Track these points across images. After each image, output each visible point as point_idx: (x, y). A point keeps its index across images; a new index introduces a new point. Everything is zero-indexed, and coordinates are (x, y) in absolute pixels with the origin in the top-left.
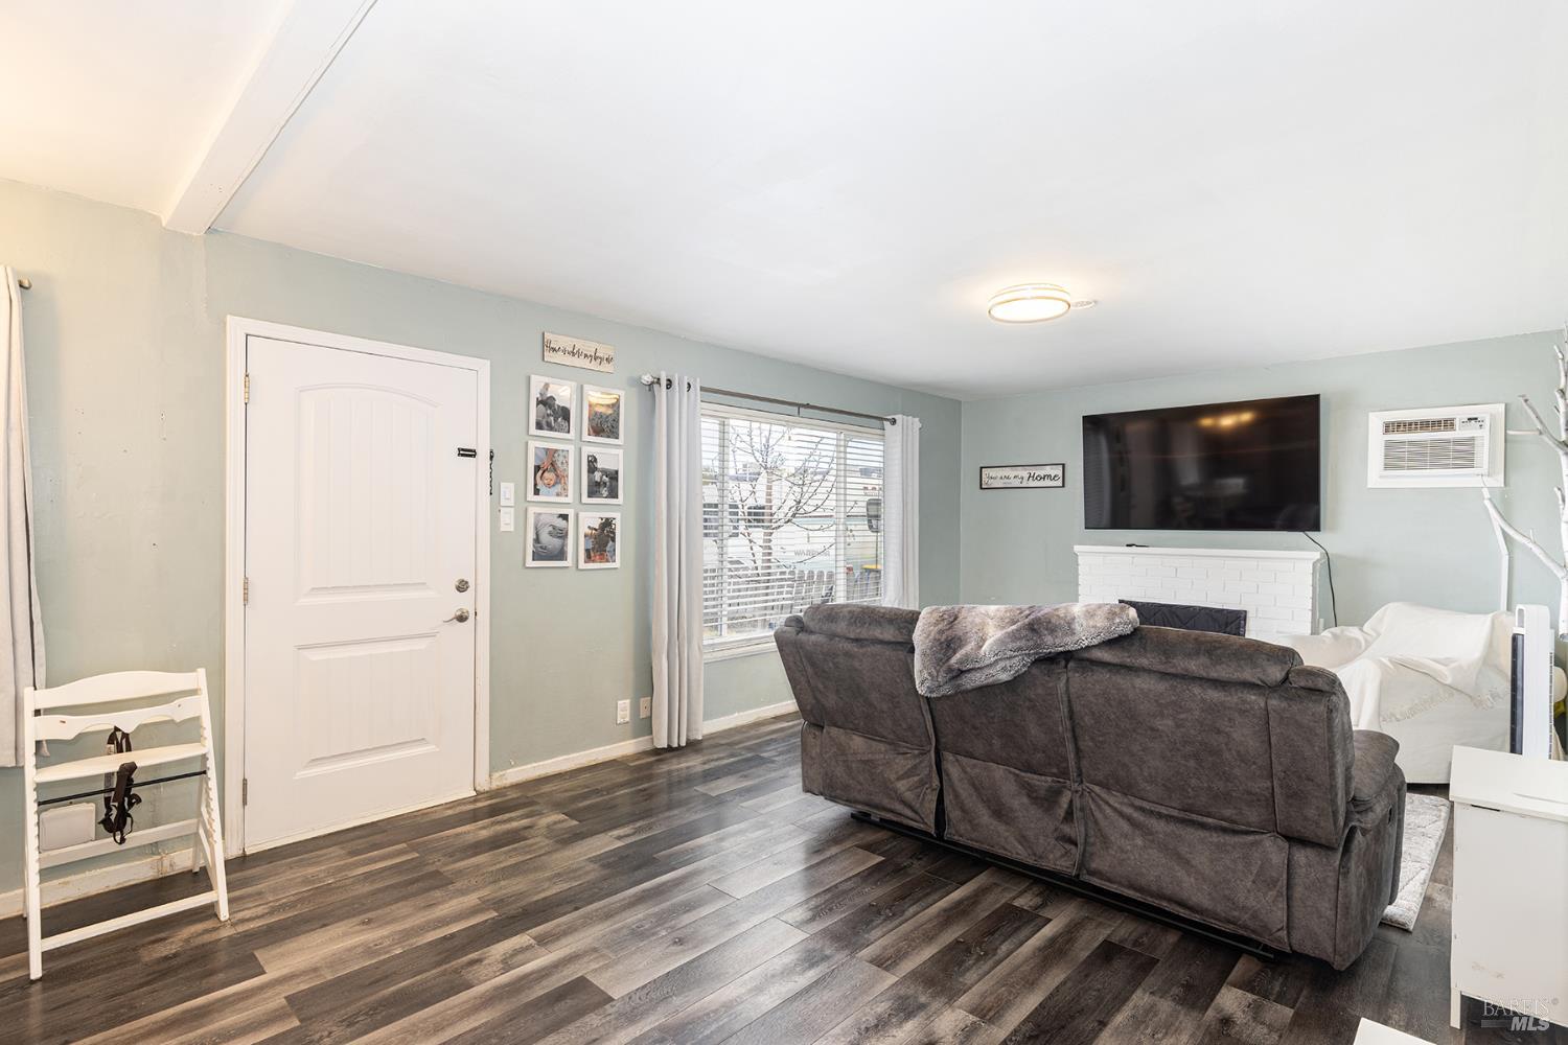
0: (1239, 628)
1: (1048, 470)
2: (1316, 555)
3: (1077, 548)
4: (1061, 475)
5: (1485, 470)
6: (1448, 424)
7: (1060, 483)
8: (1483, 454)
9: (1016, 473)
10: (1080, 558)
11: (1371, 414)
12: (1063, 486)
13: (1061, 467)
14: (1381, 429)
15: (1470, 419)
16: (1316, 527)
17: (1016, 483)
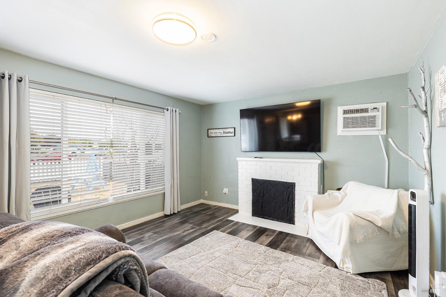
0: (293, 189)
1: (230, 130)
2: (319, 161)
3: (238, 159)
4: (233, 132)
5: (380, 128)
6: (366, 110)
7: (233, 135)
8: (379, 122)
9: (219, 131)
10: (239, 162)
11: (338, 107)
12: (235, 136)
13: (233, 129)
14: (342, 112)
15: (374, 108)
16: (319, 150)
17: (219, 135)
